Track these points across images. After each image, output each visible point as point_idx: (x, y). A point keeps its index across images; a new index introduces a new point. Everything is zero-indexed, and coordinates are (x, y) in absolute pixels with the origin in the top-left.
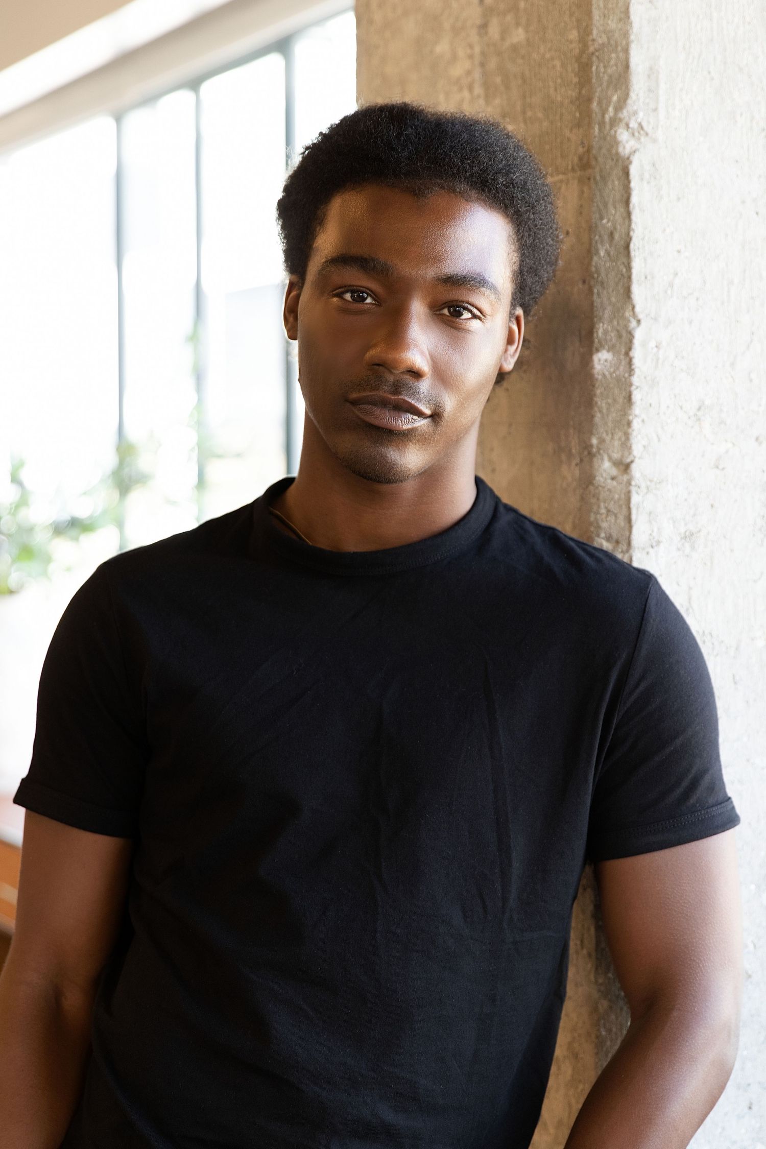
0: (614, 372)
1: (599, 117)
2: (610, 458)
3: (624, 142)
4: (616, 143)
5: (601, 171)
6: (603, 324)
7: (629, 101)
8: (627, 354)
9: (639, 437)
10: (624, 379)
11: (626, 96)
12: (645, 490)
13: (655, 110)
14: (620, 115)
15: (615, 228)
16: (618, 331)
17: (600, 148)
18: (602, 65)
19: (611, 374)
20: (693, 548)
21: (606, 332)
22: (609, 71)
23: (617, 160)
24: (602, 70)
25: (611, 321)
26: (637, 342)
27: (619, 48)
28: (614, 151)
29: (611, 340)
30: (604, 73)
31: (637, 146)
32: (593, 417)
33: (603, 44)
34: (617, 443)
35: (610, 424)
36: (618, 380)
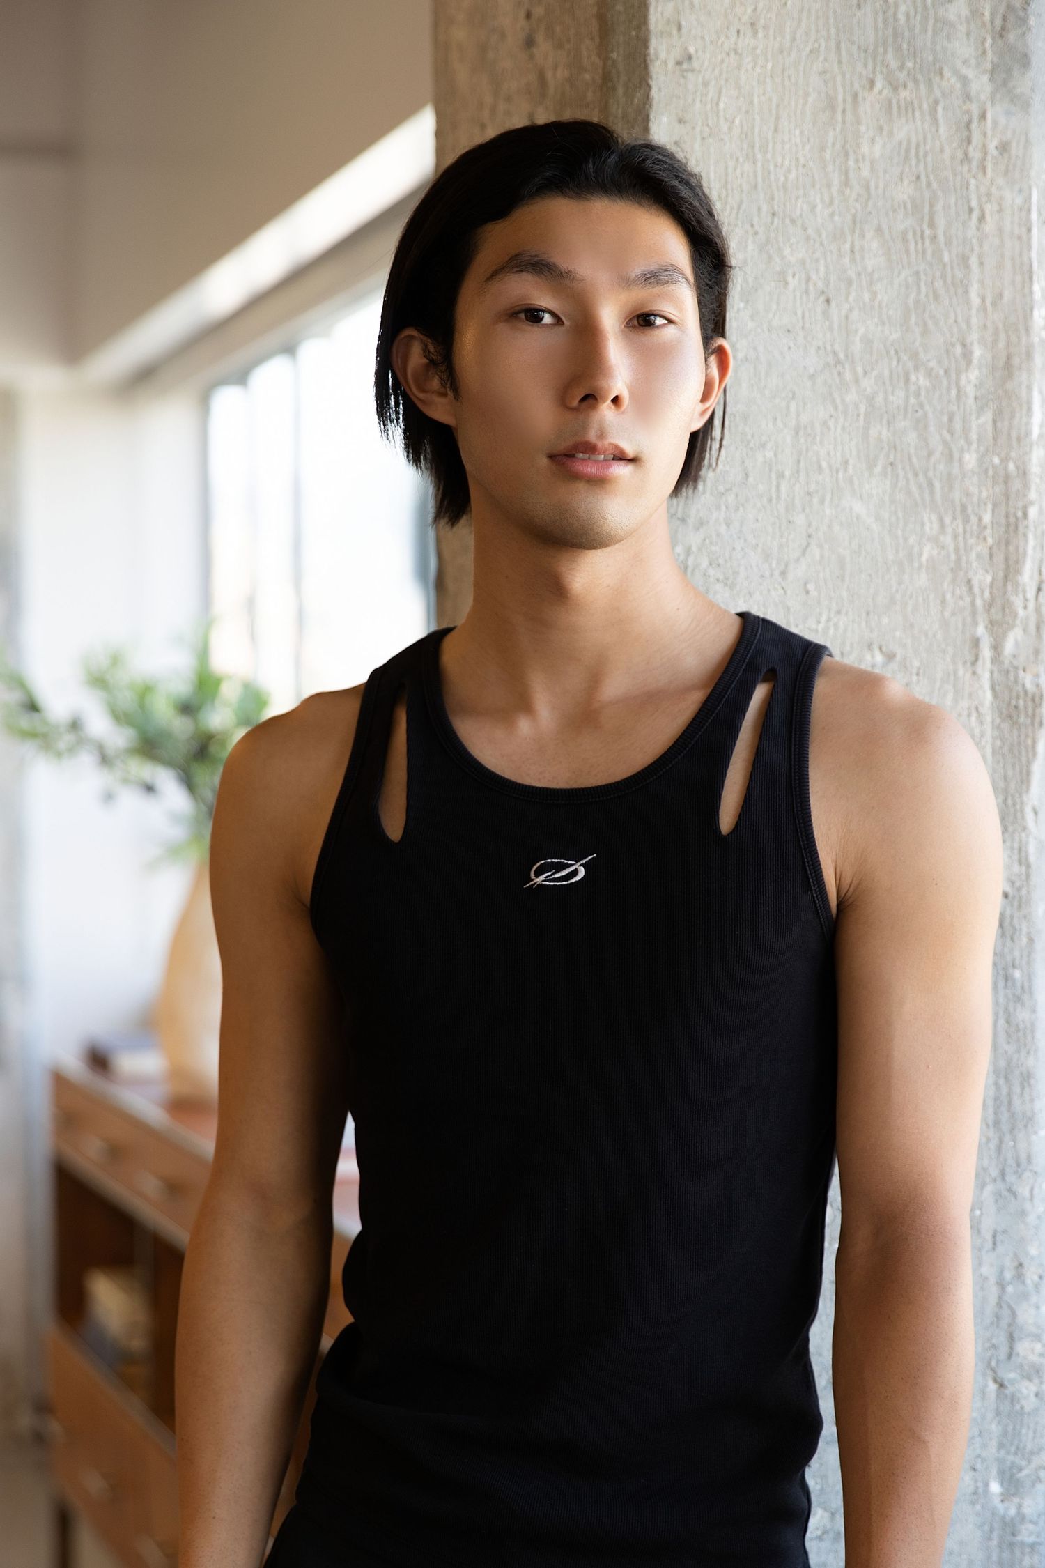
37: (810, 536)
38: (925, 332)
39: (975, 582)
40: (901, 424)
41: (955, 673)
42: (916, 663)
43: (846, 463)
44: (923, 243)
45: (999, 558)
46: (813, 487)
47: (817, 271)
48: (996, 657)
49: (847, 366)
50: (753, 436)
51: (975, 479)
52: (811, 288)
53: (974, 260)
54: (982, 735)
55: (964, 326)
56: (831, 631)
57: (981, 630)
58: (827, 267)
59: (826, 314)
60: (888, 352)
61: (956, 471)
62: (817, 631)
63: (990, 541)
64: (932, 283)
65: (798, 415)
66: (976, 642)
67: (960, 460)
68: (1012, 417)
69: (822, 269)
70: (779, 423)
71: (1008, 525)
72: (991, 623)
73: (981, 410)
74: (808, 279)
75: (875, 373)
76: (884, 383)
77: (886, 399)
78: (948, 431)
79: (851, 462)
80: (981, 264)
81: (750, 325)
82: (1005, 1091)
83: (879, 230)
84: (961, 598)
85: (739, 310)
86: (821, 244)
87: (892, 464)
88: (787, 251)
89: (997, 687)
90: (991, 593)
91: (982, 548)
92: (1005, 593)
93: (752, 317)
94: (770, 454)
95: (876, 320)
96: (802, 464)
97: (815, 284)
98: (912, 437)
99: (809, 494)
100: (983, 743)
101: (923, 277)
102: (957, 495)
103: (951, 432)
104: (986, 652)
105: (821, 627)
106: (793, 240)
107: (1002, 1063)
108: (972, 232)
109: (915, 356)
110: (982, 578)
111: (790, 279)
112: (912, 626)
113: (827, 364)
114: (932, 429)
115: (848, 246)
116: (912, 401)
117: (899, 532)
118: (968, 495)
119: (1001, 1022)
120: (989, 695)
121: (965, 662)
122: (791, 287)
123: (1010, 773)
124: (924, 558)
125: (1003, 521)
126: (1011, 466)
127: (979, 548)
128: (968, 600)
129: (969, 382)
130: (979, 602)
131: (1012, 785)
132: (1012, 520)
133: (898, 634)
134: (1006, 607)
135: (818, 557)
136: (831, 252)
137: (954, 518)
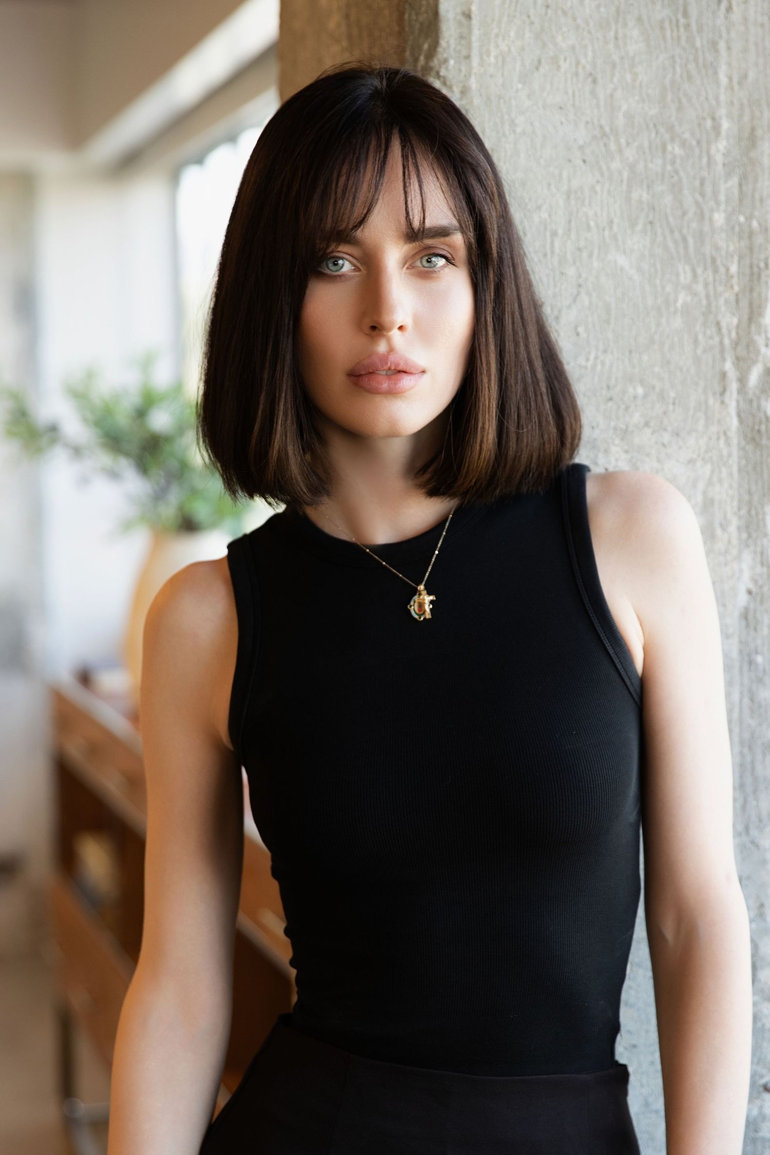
7: (440, 50)
11: (435, 44)
13: (468, 57)
14: (432, 64)
18: (413, 13)
22: (421, 18)
24: (414, 17)
30: (416, 21)
37: (580, 286)
38: (680, 108)
39: (724, 325)
40: (659, 188)
41: (706, 402)
42: (672, 395)
43: (611, 222)
44: (678, 31)
45: (744, 303)
46: (582, 243)
47: (586, 55)
48: (741, 389)
49: (612, 138)
50: (530, 199)
51: (723, 235)
52: (580, 70)
53: (722, 45)
54: (730, 455)
55: (714, 102)
56: (599, 368)
57: (728, 366)
58: (594, 51)
59: (593, 93)
60: (647, 126)
61: (706, 228)
62: (586, 368)
63: (736, 288)
64: (686, 65)
65: (569, 181)
66: (724, 375)
67: (711, 219)
68: (756, 180)
69: (590, 54)
70: (553, 187)
71: (752, 274)
72: (738, 359)
73: (729, 175)
74: (578, 63)
75: (636, 144)
76: (644, 153)
77: (646, 167)
78: (700, 194)
79: (616, 221)
80: (729, 48)
81: (527, 103)
82: (748, 759)
83: (639, 19)
84: (711, 338)
85: (517, 90)
86: (589, 32)
87: (651, 223)
88: (559, 39)
89: (742, 414)
90: (737, 333)
91: (729, 295)
92: (749, 333)
93: (529, 97)
94: (545, 215)
95: (637, 98)
96: (573, 223)
97: (584, 68)
98: (668, 200)
99: (579, 249)
100: (730, 462)
101: (678, 60)
102: (708, 250)
103: (703, 195)
104: (734, 386)
105: (589, 364)
106: (565, 29)
107: (747, 735)
108: (721, 20)
109: (671, 129)
110: (730, 321)
111: (561, 63)
112: (668, 362)
113: (594, 137)
114: (686, 192)
115: (612, 34)
116: (669, 168)
117: (658, 281)
118: (717, 248)
119: (746, 701)
120: (735, 422)
121: (714, 394)
122: (563, 70)
123: (754, 488)
124: (679, 304)
125: (747, 271)
126: (755, 224)
127: (727, 295)
128: (717, 339)
129: (718, 151)
130: (727, 341)
131: (756, 498)
132: (755, 270)
133: (657, 369)
134: (750, 345)
135: (587, 303)
136: (598, 39)
137: (705, 269)
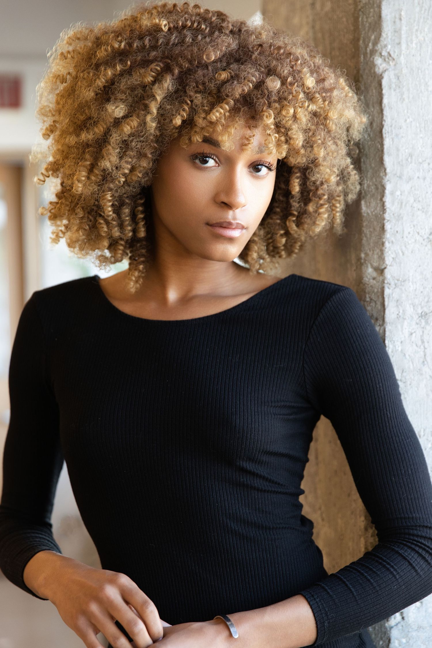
0: (374, 211)
1: (364, 49)
2: (372, 267)
3: (379, 65)
4: (374, 65)
5: (365, 84)
6: (367, 181)
8: (381, 200)
9: (390, 252)
10: (379, 216)
12: (394, 286)
15: (374, 120)
16: (376, 185)
17: (364, 69)
19: (372, 213)
20: (427, 323)
21: (369, 186)
23: (375, 77)
25: (372, 179)
26: (387, 192)
27: (375, 5)
28: (372, 71)
29: (372, 191)
31: (388, 67)
32: (362, 240)
33: (366, 3)
34: (376, 256)
35: (372, 244)
36: (376, 216)
